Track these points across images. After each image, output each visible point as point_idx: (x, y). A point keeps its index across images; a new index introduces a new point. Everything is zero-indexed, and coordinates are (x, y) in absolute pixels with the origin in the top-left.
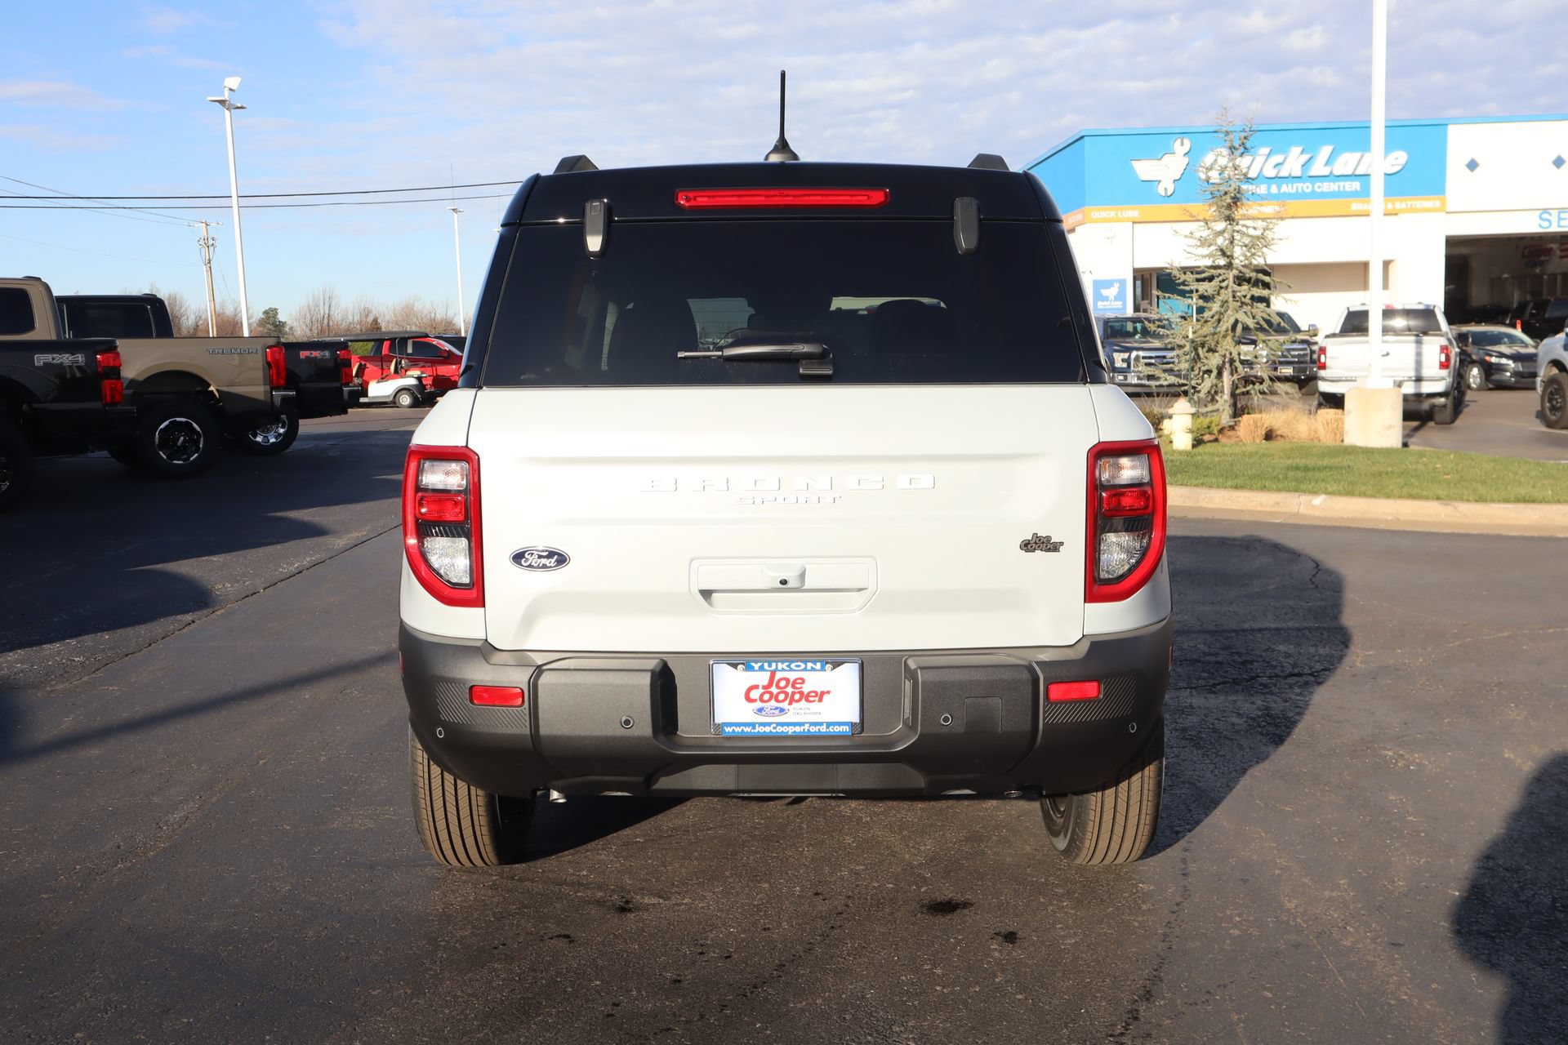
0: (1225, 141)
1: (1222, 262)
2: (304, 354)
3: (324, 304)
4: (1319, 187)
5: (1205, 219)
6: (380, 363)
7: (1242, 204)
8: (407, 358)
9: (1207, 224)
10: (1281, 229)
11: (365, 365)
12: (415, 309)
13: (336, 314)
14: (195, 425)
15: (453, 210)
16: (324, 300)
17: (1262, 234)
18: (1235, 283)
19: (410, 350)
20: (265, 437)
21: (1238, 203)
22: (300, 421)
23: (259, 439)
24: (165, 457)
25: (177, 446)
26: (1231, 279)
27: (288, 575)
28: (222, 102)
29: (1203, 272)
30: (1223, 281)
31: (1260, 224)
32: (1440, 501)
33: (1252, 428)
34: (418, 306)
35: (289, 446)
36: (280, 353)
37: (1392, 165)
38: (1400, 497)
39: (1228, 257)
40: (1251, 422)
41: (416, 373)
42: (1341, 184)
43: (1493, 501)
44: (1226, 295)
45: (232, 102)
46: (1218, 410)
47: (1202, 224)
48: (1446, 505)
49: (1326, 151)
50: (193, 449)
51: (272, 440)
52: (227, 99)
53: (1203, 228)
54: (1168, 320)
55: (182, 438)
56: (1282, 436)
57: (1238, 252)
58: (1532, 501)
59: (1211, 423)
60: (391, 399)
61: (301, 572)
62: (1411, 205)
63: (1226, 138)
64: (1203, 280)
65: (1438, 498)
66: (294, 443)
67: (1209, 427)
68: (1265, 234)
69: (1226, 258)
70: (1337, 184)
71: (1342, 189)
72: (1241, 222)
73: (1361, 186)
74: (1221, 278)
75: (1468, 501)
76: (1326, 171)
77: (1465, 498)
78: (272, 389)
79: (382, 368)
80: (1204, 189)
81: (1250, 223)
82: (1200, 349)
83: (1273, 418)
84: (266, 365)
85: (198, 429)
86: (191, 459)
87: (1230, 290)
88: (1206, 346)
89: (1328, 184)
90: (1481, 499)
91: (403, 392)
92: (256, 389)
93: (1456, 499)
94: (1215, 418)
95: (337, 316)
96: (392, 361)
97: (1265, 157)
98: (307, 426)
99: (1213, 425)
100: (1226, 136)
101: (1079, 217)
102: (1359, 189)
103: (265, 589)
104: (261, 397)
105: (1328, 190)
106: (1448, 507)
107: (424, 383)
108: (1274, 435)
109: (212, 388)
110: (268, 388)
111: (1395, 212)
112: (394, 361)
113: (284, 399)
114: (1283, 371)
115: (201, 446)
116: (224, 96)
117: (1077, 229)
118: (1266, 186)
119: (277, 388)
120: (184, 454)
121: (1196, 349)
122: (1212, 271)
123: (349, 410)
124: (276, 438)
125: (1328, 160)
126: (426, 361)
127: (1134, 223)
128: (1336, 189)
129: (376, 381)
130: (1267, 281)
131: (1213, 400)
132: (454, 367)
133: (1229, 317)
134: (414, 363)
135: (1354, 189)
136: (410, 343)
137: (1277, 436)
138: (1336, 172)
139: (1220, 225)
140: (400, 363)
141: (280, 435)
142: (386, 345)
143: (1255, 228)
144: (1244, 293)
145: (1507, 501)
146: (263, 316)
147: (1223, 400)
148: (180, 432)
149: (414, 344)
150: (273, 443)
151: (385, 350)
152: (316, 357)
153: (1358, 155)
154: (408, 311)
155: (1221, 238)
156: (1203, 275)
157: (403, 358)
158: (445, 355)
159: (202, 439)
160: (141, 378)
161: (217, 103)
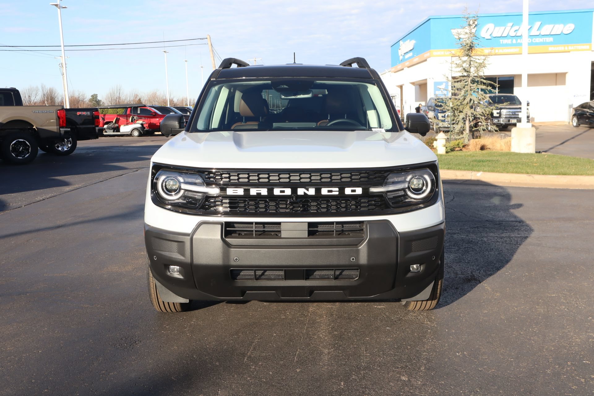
0: (467, 22)
1: (465, 74)
2: (78, 113)
3: (117, 92)
4: (534, 40)
5: (459, 56)
6: (126, 118)
7: (474, 49)
8: (137, 116)
9: (459, 57)
10: (491, 59)
11: (119, 118)
12: (157, 95)
13: (122, 97)
14: (27, 142)
15: (164, 52)
16: (117, 91)
17: (483, 62)
18: (471, 83)
19: (139, 112)
20: (62, 148)
21: (473, 49)
22: (78, 141)
23: (60, 149)
24: (14, 156)
25: (20, 151)
26: (470, 82)
27: (38, 201)
28: (56, 5)
29: (457, 78)
30: (466, 82)
31: (483, 58)
32: (528, 174)
33: (475, 145)
34: (158, 94)
35: (73, 152)
36: (63, 113)
37: (568, 30)
38: (512, 172)
39: (467, 72)
40: (475, 142)
41: (141, 122)
42: (545, 39)
43: (549, 174)
44: (468, 88)
45: (61, 5)
46: (463, 138)
47: (458, 58)
48: (529, 176)
49: (538, 24)
50: (27, 152)
51: (66, 149)
52: (58, 4)
53: (458, 60)
54: (442, 99)
55: (21, 148)
56: (489, 148)
57: (472, 70)
58: (565, 174)
59: (459, 143)
60: (130, 133)
61: (44, 200)
62: (576, 48)
63: (467, 21)
64: (458, 82)
65: (528, 173)
66: (75, 151)
67: (458, 145)
68: (484, 62)
69: (466, 72)
70: (542, 39)
71: (545, 41)
72: (473, 57)
73: (553, 40)
74: (465, 81)
75: (540, 174)
76: (537, 33)
77: (539, 173)
78: (60, 128)
79: (127, 120)
80: (457, 43)
81: (477, 57)
82: (456, 112)
83: (486, 140)
84: (57, 118)
85: (28, 144)
86: (26, 156)
87: (469, 86)
88: (459, 110)
89: (538, 39)
90: (545, 174)
91: (135, 130)
92: (54, 128)
93: (534, 174)
94: (461, 141)
95: (123, 97)
96: (130, 117)
97: (511, 27)
98: (81, 144)
99: (460, 144)
100: (467, 20)
101: (428, 54)
102: (552, 41)
103: (25, 206)
104: (56, 131)
105: (539, 42)
106: (530, 177)
107: (144, 126)
108: (485, 148)
109: (34, 127)
110: (58, 127)
111: (569, 51)
112: (131, 116)
113: (65, 132)
114: (513, 121)
115: (30, 151)
116: (57, 2)
117: (427, 59)
118: (511, 40)
119: (62, 127)
120: (23, 155)
121: (454, 111)
122: (462, 78)
123: (99, 138)
124: (67, 148)
125: (538, 28)
126: (145, 117)
127: (452, 57)
128: (542, 41)
129: (123, 125)
130: (484, 82)
131: (462, 133)
132: (158, 119)
133: (468, 98)
134: (140, 117)
135: (550, 41)
136: (139, 109)
137: (487, 148)
138: (542, 34)
139: (466, 58)
140: (134, 118)
141: (69, 147)
142: (129, 109)
143: (479, 60)
144: (474, 87)
145: (555, 174)
146: (91, 98)
147: (466, 133)
148: (21, 145)
149: (141, 109)
150: (66, 150)
151: (128, 112)
152: (84, 115)
153: (552, 26)
154: (154, 96)
155: (465, 64)
156: (458, 80)
157: (135, 115)
158: (154, 114)
159: (30, 148)
160: (5, 122)
161: (54, 6)
